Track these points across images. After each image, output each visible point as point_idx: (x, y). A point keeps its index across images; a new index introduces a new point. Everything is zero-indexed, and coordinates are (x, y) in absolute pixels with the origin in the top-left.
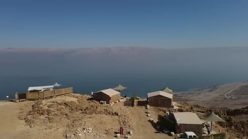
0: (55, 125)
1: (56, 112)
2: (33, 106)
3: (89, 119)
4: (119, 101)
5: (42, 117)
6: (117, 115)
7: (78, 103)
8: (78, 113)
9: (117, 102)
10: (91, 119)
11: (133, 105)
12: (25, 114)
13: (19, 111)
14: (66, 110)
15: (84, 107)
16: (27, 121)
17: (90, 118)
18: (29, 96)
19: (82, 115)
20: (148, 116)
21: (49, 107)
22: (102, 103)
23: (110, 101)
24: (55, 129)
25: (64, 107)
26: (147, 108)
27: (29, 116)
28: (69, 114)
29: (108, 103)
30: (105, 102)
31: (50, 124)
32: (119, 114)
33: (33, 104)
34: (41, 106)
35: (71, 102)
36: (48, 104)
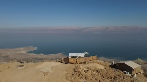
1: (91, 78)
2: (74, 69)
4: (140, 73)
5: (82, 80)
9: (139, 74)
12: (70, 75)
13: (65, 72)
18: (71, 60)
21: (86, 72)
22: (125, 73)
23: (133, 72)
25: (96, 74)
27: (73, 78)
29: (131, 73)
30: (128, 72)
33: (74, 67)
34: (80, 70)
35: (101, 70)
36: (85, 69)
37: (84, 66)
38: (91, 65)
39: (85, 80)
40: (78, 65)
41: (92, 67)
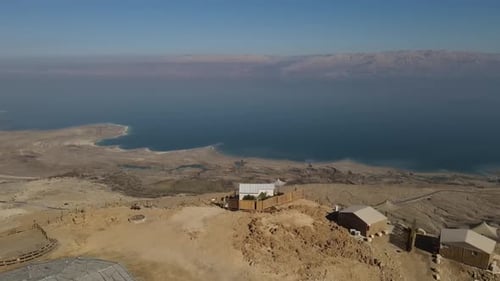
0: (282, 267)
1: (282, 245)
2: (250, 227)
3: (332, 266)
4: (383, 232)
5: (264, 249)
6: (379, 265)
7: (314, 230)
8: (314, 250)
9: (381, 234)
10: (334, 267)
11: (408, 249)
12: (241, 238)
13: (232, 232)
14: (297, 243)
15: (324, 239)
16: (245, 252)
17: (333, 263)
18: (243, 204)
19: (320, 256)
20: (435, 277)
21: (272, 233)
22: (353, 233)
23: (368, 233)
24: (283, 274)
25: (293, 236)
26: (435, 261)
27: (247, 246)
28: (301, 250)
29: (364, 234)
30: (359, 232)
31: (275, 265)
32: (381, 265)
33: (249, 221)
34: (261, 228)
35: (304, 228)
36: (271, 226)
37: (272, 217)
38: (284, 216)
39: (269, 248)
40: (257, 215)
41: (287, 221)
